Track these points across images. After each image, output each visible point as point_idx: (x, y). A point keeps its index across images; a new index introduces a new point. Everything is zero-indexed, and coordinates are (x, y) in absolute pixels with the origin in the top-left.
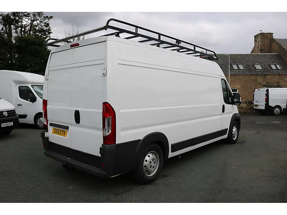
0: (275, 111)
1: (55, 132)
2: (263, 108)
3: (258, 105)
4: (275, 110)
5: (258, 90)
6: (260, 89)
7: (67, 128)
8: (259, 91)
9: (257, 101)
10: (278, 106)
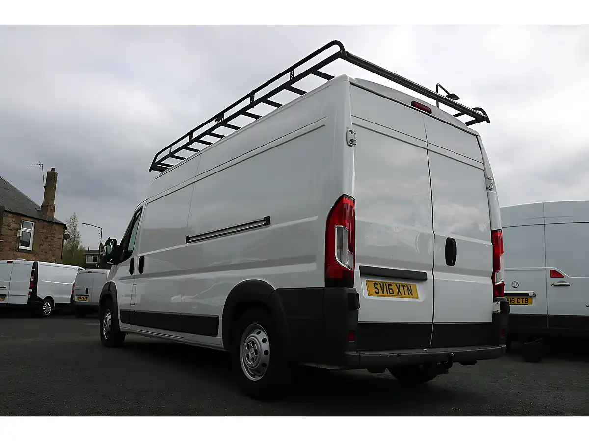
0: (44, 307)
1: (380, 290)
2: (24, 301)
3: (5, 296)
4: (45, 305)
5: (8, 262)
6: (14, 261)
7: (422, 278)
8: (9, 264)
9: (5, 287)
10: (49, 299)
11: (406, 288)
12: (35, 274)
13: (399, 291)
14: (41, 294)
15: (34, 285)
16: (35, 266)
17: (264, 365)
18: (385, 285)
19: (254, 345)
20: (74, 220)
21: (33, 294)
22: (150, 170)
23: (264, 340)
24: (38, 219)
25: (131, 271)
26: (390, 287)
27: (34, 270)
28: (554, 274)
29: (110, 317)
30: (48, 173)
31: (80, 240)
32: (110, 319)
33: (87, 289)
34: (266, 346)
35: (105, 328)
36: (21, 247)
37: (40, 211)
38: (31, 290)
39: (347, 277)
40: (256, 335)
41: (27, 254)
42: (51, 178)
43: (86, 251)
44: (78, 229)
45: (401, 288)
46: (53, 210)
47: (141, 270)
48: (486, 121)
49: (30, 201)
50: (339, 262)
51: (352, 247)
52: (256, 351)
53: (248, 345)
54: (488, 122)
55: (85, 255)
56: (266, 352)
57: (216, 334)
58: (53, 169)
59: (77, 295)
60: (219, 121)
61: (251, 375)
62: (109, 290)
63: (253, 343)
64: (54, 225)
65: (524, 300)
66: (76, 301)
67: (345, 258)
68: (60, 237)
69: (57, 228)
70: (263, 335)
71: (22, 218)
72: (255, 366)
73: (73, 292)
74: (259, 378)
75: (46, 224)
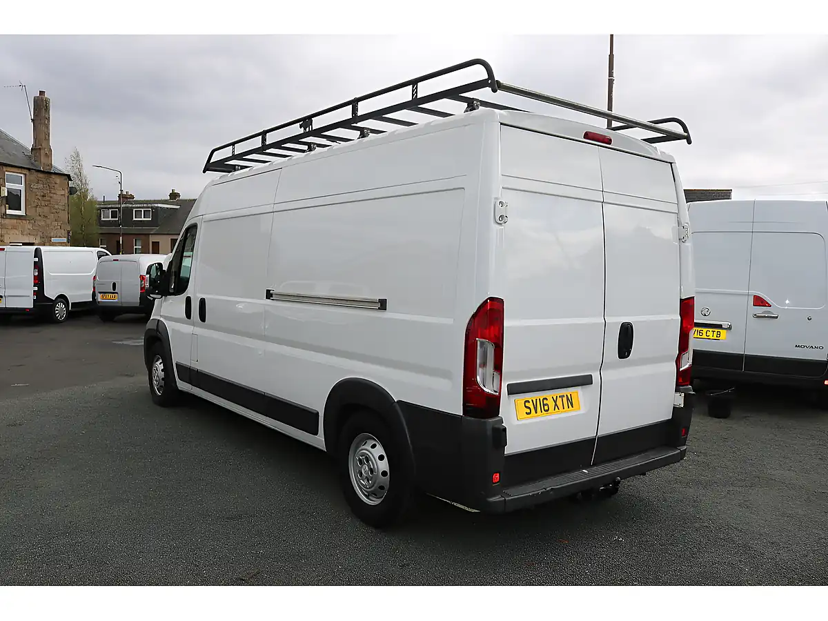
0: (57, 310)
1: (533, 409)
4: (57, 307)
7: (586, 381)
10: (62, 298)
11: (565, 399)
12: (38, 266)
13: (556, 405)
14: (50, 292)
15: (39, 281)
16: (38, 253)
17: (382, 488)
18: (538, 401)
19: (368, 461)
20: (77, 158)
21: (39, 293)
22: (204, 172)
23: (381, 458)
24: (29, 169)
25: (188, 315)
26: (545, 402)
27: (37, 259)
28: (759, 301)
29: (162, 367)
30: (36, 101)
31: (89, 187)
32: (162, 370)
33: (114, 285)
34: (384, 465)
35: (156, 381)
36: (9, 212)
37: (30, 157)
38: (36, 289)
39: (491, 405)
40: (370, 449)
41: (20, 221)
42: (41, 107)
43: (99, 203)
44: (85, 172)
45: (559, 400)
46: (49, 155)
47: (203, 318)
48: (685, 140)
49: (13, 141)
50: (483, 387)
51: (498, 367)
52: (372, 471)
53: (360, 460)
54: (689, 142)
55: (100, 209)
56: (384, 473)
57: (316, 434)
58: (42, 93)
59: (100, 293)
60: (305, 129)
61: (365, 495)
62: (157, 330)
63: (368, 459)
64: (53, 176)
65: (715, 333)
66: (99, 300)
67: (489, 380)
68: (63, 192)
69: (58, 180)
70: (379, 450)
71: (5, 169)
72: (369, 488)
73: (94, 288)
74: (376, 503)
75: (41, 175)
